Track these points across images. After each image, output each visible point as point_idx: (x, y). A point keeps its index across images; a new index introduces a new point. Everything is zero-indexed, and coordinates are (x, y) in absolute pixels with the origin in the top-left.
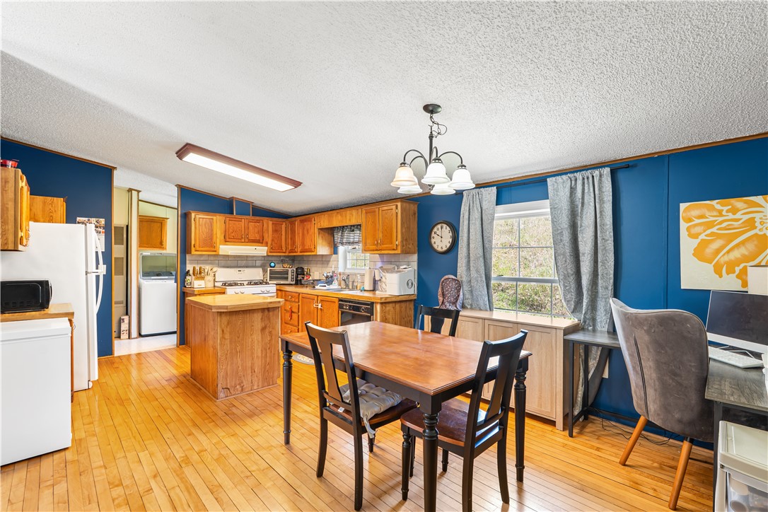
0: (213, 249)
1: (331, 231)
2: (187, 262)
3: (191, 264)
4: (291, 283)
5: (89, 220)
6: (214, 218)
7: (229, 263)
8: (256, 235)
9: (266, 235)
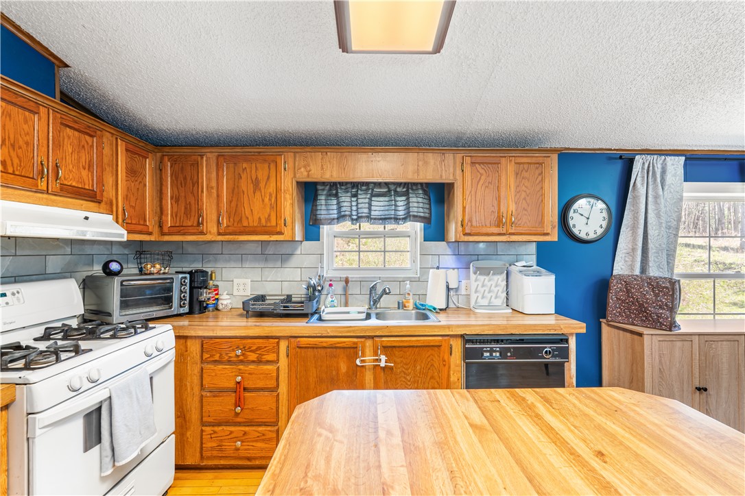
1: (309, 191)
4: (182, 311)
8: (84, 173)
9: (109, 180)
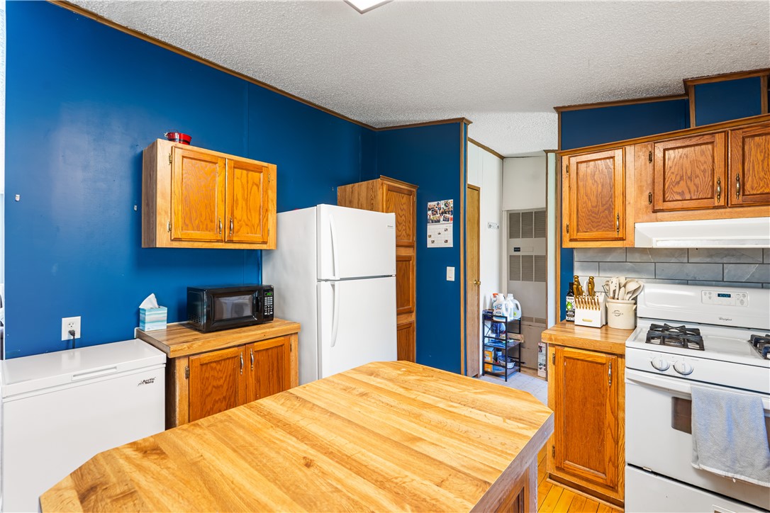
0: (615, 235)
2: (576, 265)
3: (584, 269)
5: (438, 204)
6: (618, 153)
7: (691, 270)
